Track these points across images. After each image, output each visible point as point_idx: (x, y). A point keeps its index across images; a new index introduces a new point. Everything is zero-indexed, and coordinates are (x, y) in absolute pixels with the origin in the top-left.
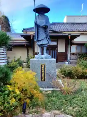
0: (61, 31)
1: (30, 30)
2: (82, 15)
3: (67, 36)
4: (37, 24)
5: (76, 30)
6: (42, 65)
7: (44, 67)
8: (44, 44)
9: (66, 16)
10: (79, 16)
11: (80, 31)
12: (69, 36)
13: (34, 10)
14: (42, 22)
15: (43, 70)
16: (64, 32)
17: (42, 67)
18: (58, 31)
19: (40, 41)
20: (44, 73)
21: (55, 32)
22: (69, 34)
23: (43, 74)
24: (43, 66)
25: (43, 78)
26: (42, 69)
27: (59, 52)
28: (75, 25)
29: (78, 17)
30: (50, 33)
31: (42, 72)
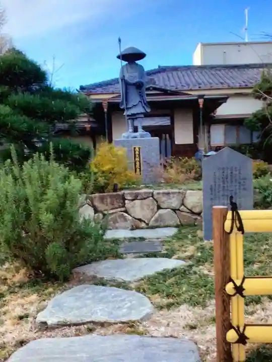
0: (180, 88)
1: (99, 90)
2: (247, 41)
3: (195, 102)
4: (124, 80)
5: (220, 86)
6: (135, 148)
7: (139, 152)
8: (138, 114)
9: (199, 46)
10: (239, 44)
11: (232, 88)
12: (201, 101)
13: (119, 57)
14: (133, 77)
15: (137, 156)
16: (189, 93)
17: (135, 152)
18: (174, 89)
19: (130, 108)
20: (140, 161)
21: (165, 92)
22: (201, 96)
23: (138, 163)
24: (137, 149)
25: (138, 170)
26: (135, 155)
27: (176, 143)
28: (219, 72)
29: (236, 47)
30: (148, 95)
31: (136, 160)
